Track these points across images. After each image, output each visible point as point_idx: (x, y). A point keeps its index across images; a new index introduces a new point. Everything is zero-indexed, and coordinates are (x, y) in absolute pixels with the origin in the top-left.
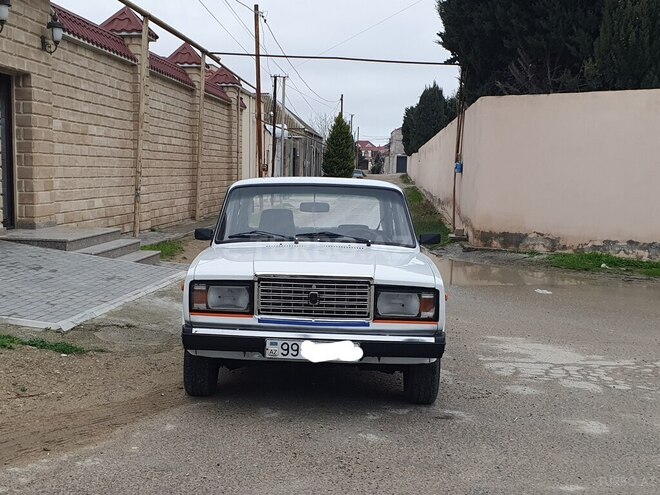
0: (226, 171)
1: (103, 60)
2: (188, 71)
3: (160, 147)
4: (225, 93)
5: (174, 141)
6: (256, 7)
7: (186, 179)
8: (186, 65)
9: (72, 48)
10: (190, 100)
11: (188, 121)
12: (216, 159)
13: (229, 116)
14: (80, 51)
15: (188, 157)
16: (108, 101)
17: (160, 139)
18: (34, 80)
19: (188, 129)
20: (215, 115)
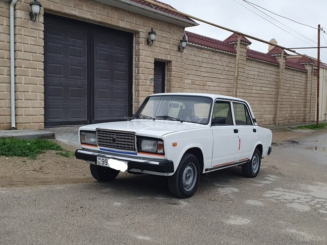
0: (303, 104)
1: (217, 54)
2: (277, 58)
3: (254, 91)
4: (304, 67)
5: (263, 89)
6: (319, 26)
7: (273, 106)
8: (276, 55)
9: (199, 50)
10: (277, 70)
11: (274, 80)
12: (296, 97)
13: (306, 77)
14: (203, 51)
15: (274, 96)
16: (219, 72)
17: (254, 88)
18: (173, 63)
19: (274, 83)
20: (295, 77)
